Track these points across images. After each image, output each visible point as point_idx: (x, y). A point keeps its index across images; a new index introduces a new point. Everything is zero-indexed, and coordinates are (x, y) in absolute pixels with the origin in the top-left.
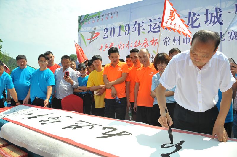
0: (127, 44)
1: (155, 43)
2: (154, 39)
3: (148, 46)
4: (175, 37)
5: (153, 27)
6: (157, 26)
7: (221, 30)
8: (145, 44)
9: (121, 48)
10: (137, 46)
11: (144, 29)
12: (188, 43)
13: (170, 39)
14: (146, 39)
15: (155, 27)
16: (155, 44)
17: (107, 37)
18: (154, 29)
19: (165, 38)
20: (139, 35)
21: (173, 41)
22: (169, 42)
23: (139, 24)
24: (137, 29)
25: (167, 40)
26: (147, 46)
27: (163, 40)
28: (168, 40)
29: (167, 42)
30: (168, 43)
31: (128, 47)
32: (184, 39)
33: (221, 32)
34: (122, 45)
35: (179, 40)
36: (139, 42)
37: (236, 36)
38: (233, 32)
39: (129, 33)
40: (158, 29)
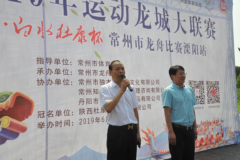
0: (40, 28)
1: (96, 38)
2: (94, 31)
3: (86, 41)
4: (125, 35)
5: (91, 6)
6: (97, 8)
7: (169, 39)
8: (80, 35)
9: (22, 32)
10: (62, 35)
11: (74, 6)
12: (140, 47)
14: (81, 27)
15: (95, 9)
16: (98, 40)
19: (112, 34)
20: (66, 14)
21: (123, 41)
22: (118, 42)
25: (114, 38)
26: (83, 41)
27: (110, 36)
28: (117, 38)
29: (114, 40)
30: (116, 43)
31: (41, 34)
32: (136, 41)
33: (170, 41)
34: (24, 24)
35: (130, 42)
36: (66, 30)
37: (181, 49)
38: (178, 44)
39: (42, 4)
40: (99, 15)
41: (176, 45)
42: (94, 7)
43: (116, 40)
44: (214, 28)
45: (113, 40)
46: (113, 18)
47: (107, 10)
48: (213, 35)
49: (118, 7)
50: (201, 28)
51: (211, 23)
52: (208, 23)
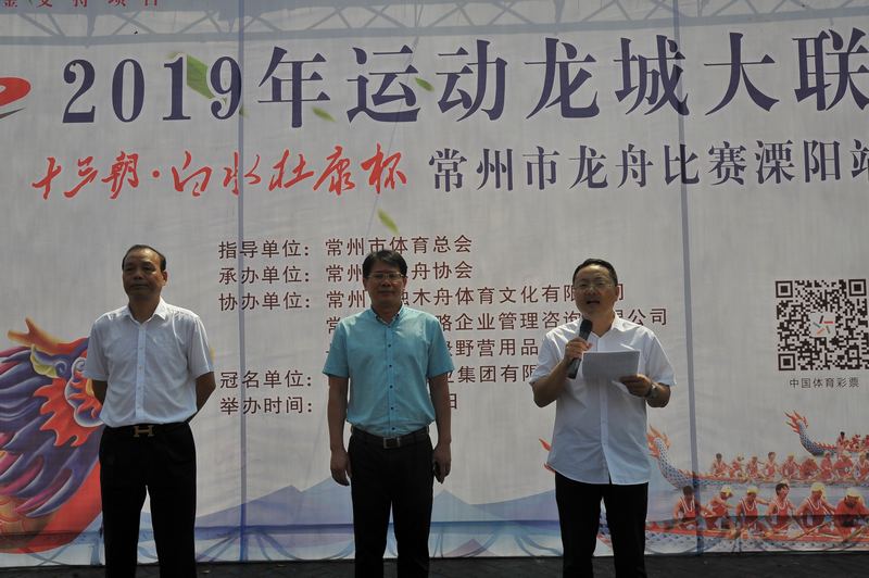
0: (229, 171)
1: (385, 173)
2: (380, 155)
3: (352, 186)
4: (486, 152)
5: (373, 88)
6: (394, 89)
7: (681, 136)
8: (335, 173)
9: (189, 187)
10: (285, 181)
11: (323, 97)
12: (547, 183)
13: (463, 159)
14: (339, 149)
15: (385, 94)
16: (390, 178)
17: (87, 117)
18: (379, 99)
19: (440, 154)
20: (297, 122)
21: (479, 171)
22: (460, 176)
23: (297, 66)
24: (287, 91)
25: (447, 165)
26: (344, 186)
27: (432, 163)
28: (455, 164)
29: (447, 171)
30: (453, 180)
31: (231, 185)
32: (529, 165)
33: (682, 147)
34: (193, 168)
35: (509, 169)
36: (298, 164)
37: (743, 168)
38: (727, 151)
39: (238, 110)
40: (400, 106)
41: (716, 158)
42: (385, 86)
43: (451, 172)
45: (444, 173)
46: (445, 105)
47: (426, 86)
49: (466, 70)
50: (863, 70)
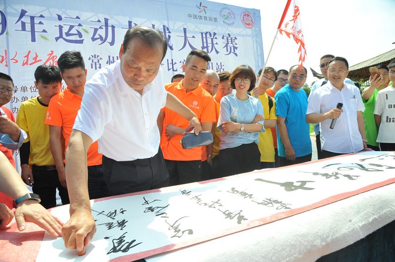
0: (3, 57)
4: (109, 57)
5: (65, 29)
6: (73, 31)
7: (172, 56)
8: (51, 61)
10: (29, 63)
11: (44, 31)
13: (101, 59)
14: (52, 52)
15: (70, 33)
18: (68, 34)
19: (93, 57)
20: (33, 40)
21: (107, 63)
22: (100, 65)
23: (32, 18)
24: (28, 27)
25: (95, 60)
27: (89, 59)
28: (98, 60)
29: (96, 63)
30: (98, 66)
31: (4, 63)
33: (172, 60)
36: (35, 56)
39: (5, 32)
40: (77, 38)
41: (181, 64)
42: (70, 30)
43: (97, 63)
44: (236, 44)
45: (94, 63)
46: (94, 39)
47: (87, 32)
48: (234, 51)
49: (101, 28)
50: (217, 44)
51: (231, 39)
52: (227, 38)
